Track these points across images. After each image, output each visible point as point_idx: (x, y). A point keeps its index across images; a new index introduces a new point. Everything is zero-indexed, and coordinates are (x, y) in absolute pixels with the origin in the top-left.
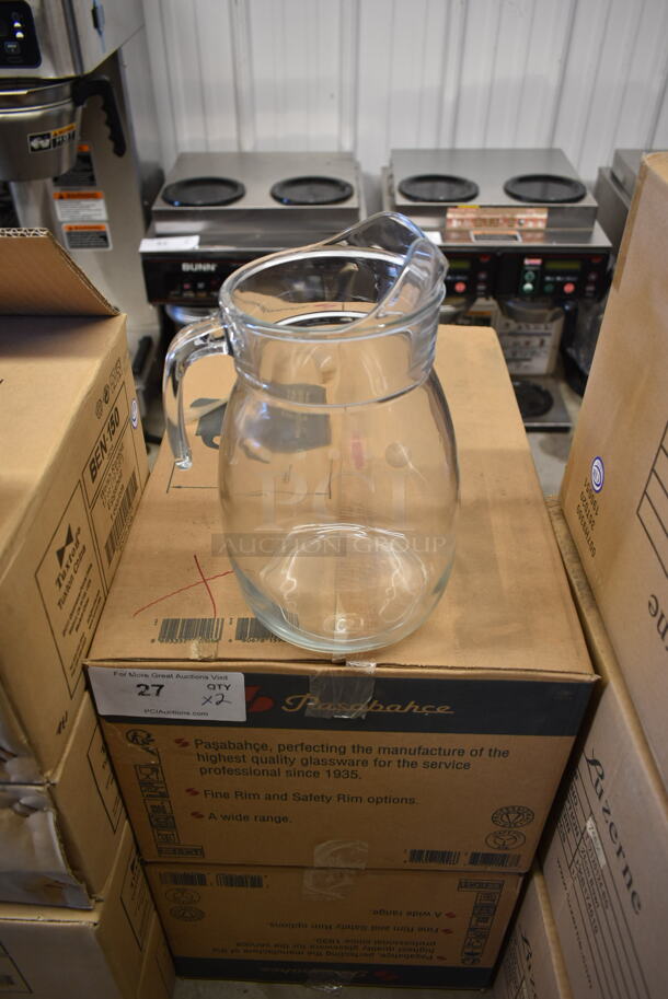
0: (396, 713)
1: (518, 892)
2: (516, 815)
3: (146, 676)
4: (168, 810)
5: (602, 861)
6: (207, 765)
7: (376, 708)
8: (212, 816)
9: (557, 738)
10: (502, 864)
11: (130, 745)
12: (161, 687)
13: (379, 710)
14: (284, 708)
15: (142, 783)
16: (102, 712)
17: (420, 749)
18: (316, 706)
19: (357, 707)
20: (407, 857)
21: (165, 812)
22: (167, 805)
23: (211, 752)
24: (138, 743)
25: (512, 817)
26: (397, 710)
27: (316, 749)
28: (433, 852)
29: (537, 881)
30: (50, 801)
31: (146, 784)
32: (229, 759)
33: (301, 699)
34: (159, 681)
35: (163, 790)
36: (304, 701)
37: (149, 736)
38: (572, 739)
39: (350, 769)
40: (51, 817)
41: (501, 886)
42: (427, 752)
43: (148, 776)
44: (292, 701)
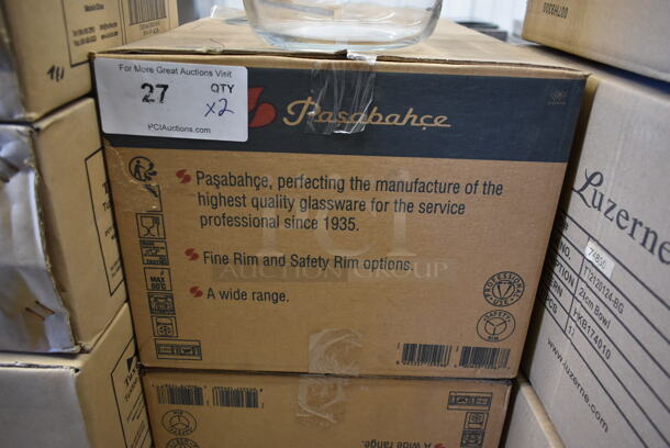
0: (394, 125)
1: (505, 408)
2: (507, 286)
3: (151, 70)
4: (168, 288)
5: (609, 267)
6: (207, 210)
7: (375, 119)
8: (211, 294)
9: (549, 164)
10: (491, 364)
11: (132, 181)
12: (166, 87)
13: (378, 123)
14: (285, 120)
15: (144, 243)
16: (106, 130)
17: (416, 183)
18: (316, 117)
19: (357, 118)
20: (399, 355)
21: (164, 289)
22: (166, 276)
23: (212, 190)
24: (140, 179)
25: (504, 287)
26: (395, 122)
27: (316, 184)
28: (425, 346)
29: (524, 390)
30: (31, 151)
31: (146, 243)
32: (230, 201)
33: (303, 104)
34: (163, 79)
35: (162, 252)
36: (305, 108)
37: (152, 165)
38: (564, 166)
39: (348, 214)
40: (32, 177)
41: (489, 400)
42: (424, 188)
43: (149, 231)
44: (293, 109)
